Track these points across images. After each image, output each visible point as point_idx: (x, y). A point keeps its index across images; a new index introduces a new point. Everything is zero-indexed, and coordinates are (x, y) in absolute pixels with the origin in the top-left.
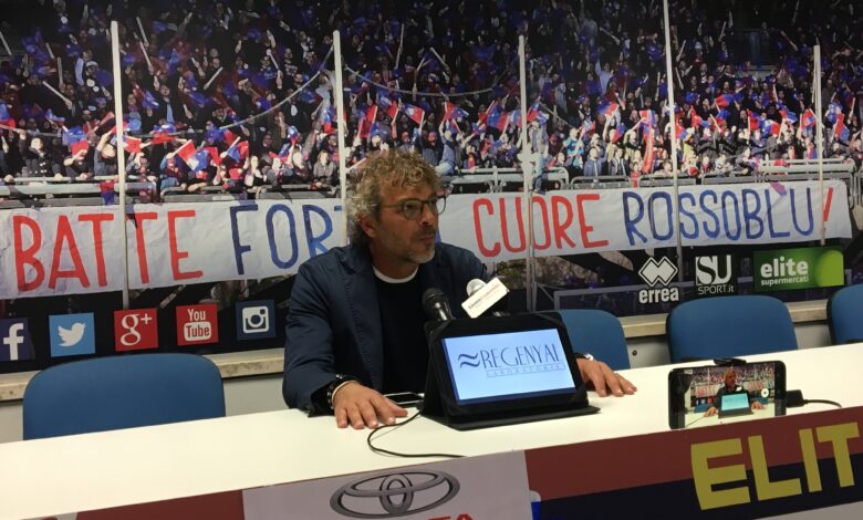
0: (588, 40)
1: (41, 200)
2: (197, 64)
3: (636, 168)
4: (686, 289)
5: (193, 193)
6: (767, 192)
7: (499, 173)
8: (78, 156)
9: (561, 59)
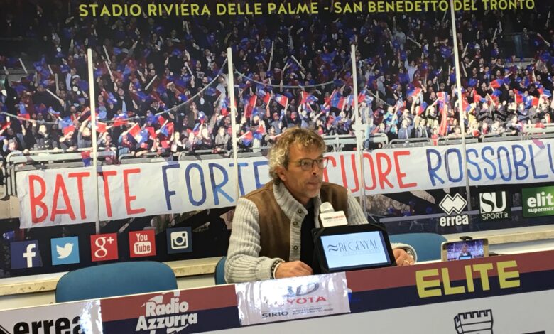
0: (399, 46)
1: (46, 165)
2: (141, 74)
3: (435, 132)
4: (474, 216)
5: (139, 157)
6: (530, 147)
7: (340, 138)
8: (68, 136)
9: (381, 59)
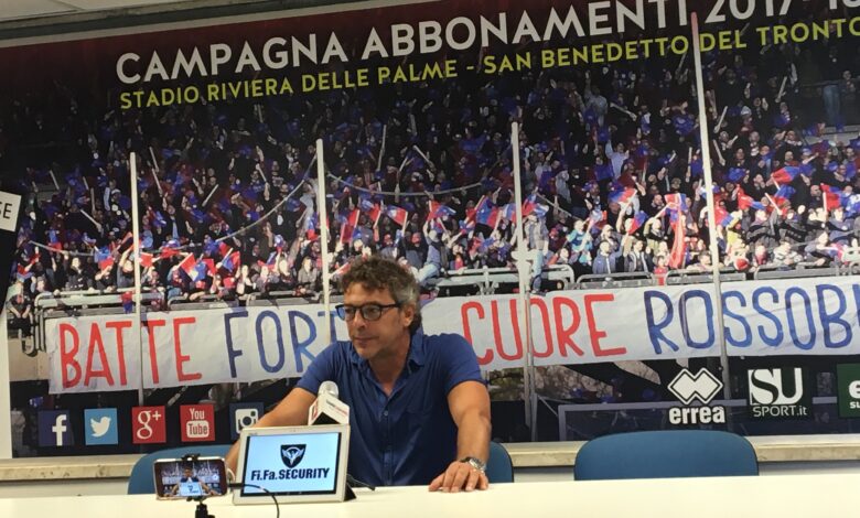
0: (596, 119)
1: (79, 311)
2: (197, 184)
3: (661, 263)
4: (735, 409)
5: (194, 301)
6: (855, 287)
7: (491, 273)
9: (562, 143)
